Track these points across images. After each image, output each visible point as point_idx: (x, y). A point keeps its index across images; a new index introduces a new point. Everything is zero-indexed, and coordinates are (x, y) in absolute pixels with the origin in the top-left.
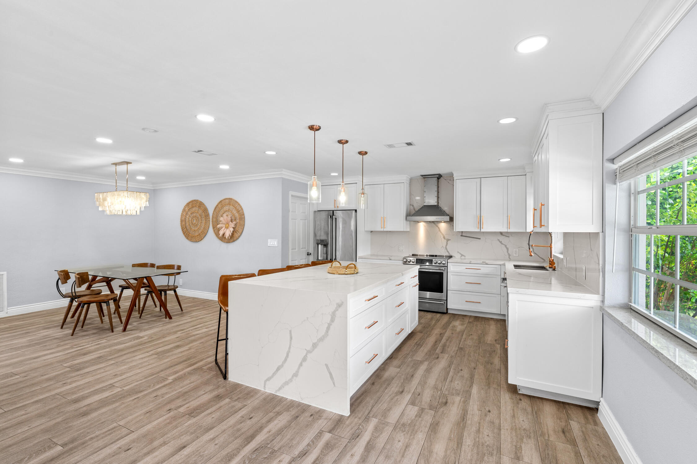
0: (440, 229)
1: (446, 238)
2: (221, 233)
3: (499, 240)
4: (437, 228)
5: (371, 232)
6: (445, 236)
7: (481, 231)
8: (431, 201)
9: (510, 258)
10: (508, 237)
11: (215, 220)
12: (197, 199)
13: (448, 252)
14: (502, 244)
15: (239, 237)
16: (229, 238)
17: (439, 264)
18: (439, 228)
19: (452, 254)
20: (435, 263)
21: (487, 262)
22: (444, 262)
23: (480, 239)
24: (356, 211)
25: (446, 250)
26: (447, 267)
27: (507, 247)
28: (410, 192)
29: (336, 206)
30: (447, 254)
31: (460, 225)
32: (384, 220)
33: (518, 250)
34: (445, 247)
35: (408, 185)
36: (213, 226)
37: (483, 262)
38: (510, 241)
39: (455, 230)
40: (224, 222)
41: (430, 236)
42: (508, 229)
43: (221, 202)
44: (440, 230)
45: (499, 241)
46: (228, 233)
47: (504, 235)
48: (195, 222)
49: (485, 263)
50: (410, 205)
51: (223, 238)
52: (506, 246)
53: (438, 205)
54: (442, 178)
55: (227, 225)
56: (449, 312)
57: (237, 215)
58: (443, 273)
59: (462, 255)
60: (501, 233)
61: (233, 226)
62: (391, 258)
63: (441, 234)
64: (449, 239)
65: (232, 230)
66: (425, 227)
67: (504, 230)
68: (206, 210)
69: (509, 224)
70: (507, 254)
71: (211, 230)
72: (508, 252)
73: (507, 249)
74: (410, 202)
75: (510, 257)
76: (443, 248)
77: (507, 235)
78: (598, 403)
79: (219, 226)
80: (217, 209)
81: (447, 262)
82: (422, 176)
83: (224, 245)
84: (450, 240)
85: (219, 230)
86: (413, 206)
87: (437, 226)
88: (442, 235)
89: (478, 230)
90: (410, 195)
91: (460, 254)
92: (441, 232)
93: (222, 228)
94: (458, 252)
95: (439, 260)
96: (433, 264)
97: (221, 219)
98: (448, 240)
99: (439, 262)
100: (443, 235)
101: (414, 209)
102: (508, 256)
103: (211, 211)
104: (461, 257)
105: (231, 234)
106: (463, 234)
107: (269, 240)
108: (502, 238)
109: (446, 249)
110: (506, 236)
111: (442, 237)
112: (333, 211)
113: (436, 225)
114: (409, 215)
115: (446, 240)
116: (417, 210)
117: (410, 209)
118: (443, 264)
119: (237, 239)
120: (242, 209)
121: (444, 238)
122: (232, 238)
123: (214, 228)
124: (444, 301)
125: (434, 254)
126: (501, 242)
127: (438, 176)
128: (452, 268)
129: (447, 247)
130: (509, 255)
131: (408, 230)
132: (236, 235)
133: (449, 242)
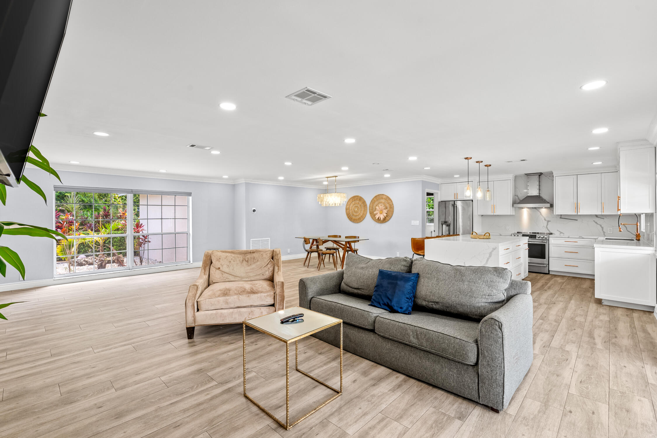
1: (547, 219)
2: (377, 217)
3: (594, 221)
4: (539, 212)
5: (482, 216)
6: (546, 219)
7: (578, 214)
8: (534, 192)
9: (604, 235)
10: (603, 219)
11: (371, 208)
12: (358, 195)
13: (549, 230)
14: (597, 224)
15: (390, 219)
16: (383, 220)
17: (542, 238)
18: (540, 212)
19: (552, 232)
20: (539, 238)
21: (583, 237)
22: (546, 237)
23: (577, 220)
24: (472, 200)
25: (547, 229)
26: (549, 240)
28: (515, 186)
29: (456, 198)
30: (548, 232)
31: (559, 210)
32: (494, 207)
33: (612, 229)
34: (546, 226)
35: (514, 182)
36: (370, 212)
37: (579, 237)
38: (604, 222)
39: (554, 214)
40: (379, 210)
41: (532, 219)
42: (602, 212)
43: (376, 196)
44: (541, 214)
46: (382, 217)
47: (599, 217)
48: (357, 210)
49: (581, 238)
50: (515, 195)
51: (379, 221)
52: (601, 226)
53: (539, 196)
54: (542, 175)
55: (381, 212)
56: (551, 273)
57: (388, 205)
58: (545, 244)
59: (561, 233)
60: (597, 216)
61: (386, 212)
62: (501, 234)
65: (385, 215)
66: (528, 211)
67: (599, 213)
68: (364, 202)
69: (603, 209)
70: (602, 231)
71: (368, 215)
73: (602, 228)
74: (515, 193)
75: (605, 234)
76: (544, 227)
78: (654, 307)
79: (375, 212)
80: (373, 201)
81: (549, 237)
82: (526, 174)
83: (378, 225)
84: (550, 221)
85: (375, 215)
86: (517, 196)
87: (539, 211)
89: (576, 214)
90: (515, 188)
91: (560, 232)
92: (542, 216)
93: (377, 214)
94: (557, 230)
95: (541, 235)
96: (537, 238)
97: (377, 208)
98: (548, 221)
99: (542, 237)
100: (544, 217)
101: (519, 199)
103: (368, 203)
104: (560, 234)
105: (384, 218)
106: (561, 217)
107: (412, 222)
108: (597, 219)
110: (601, 218)
111: (543, 219)
112: (454, 201)
114: (514, 203)
115: (546, 222)
116: (521, 199)
117: (515, 199)
118: (545, 238)
119: (388, 221)
120: (392, 201)
121: (545, 220)
122: (385, 220)
123: (370, 213)
124: (547, 265)
125: (537, 232)
126: (596, 223)
127: (539, 174)
128: (553, 241)
129: (548, 226)
130: (604, 232)
131: (514, 214)
132: (387, 218)
133: (549, 223)
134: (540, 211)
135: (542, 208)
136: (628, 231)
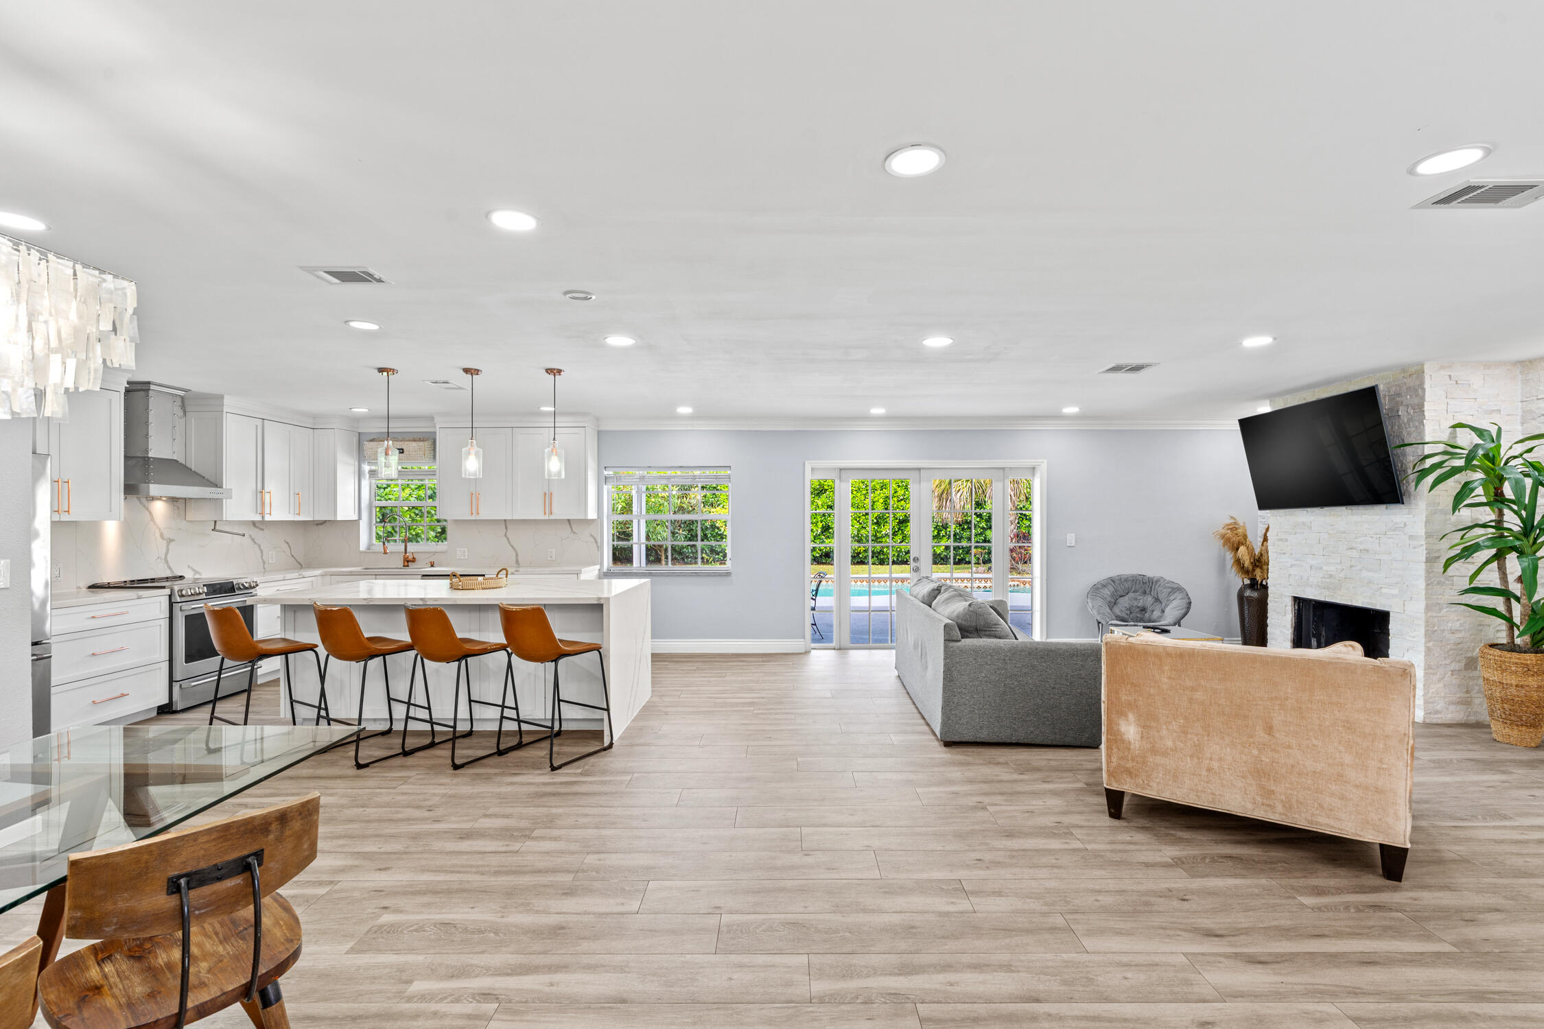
0: (154, 517)
1: (166, 536)
3: (251, 536)
4: (148, 512)
6: (164, 532)
9: (264, 568)
10: (263, 530)
13: (170, 568)
14: (255, 543)
18: (150, 513)
25: (166, 565)
27: (262, 548)
31: (238, 503)
34: (163, 557)
38: (265, 537)
41: (130, 534)
44: (152, 519)
45: (251, 539)
47: (257, 527)
52: (259, 546)
53: (179, 461)
60: (254, 524)
63: (155, 527)
64: (172, 538)
70: (261, 560)
72: (262, 557)
73: (262, 552)
75: (266, 566)
76: (160, 560)
84: (174, 540)
87: (147, 509)
88: (157, 530)
91: (193, 570)
92: (155, 523)
94: (189, 567)
98: (170, 541)
100: (160, 529)
102: (262, 564)
104: (194, 576)
106: (217, 527)
108: (255, 533)
109: (166, 562)
110: (260, 529)
111: (158, 535)
113: (144, 506)
115: (165, 542)
121: (162, 536)
126: (253, 540)
129: (169, 556)
130: (264, 563)
133: (172, 545)
134: (151, 508)
136: (293, 558)
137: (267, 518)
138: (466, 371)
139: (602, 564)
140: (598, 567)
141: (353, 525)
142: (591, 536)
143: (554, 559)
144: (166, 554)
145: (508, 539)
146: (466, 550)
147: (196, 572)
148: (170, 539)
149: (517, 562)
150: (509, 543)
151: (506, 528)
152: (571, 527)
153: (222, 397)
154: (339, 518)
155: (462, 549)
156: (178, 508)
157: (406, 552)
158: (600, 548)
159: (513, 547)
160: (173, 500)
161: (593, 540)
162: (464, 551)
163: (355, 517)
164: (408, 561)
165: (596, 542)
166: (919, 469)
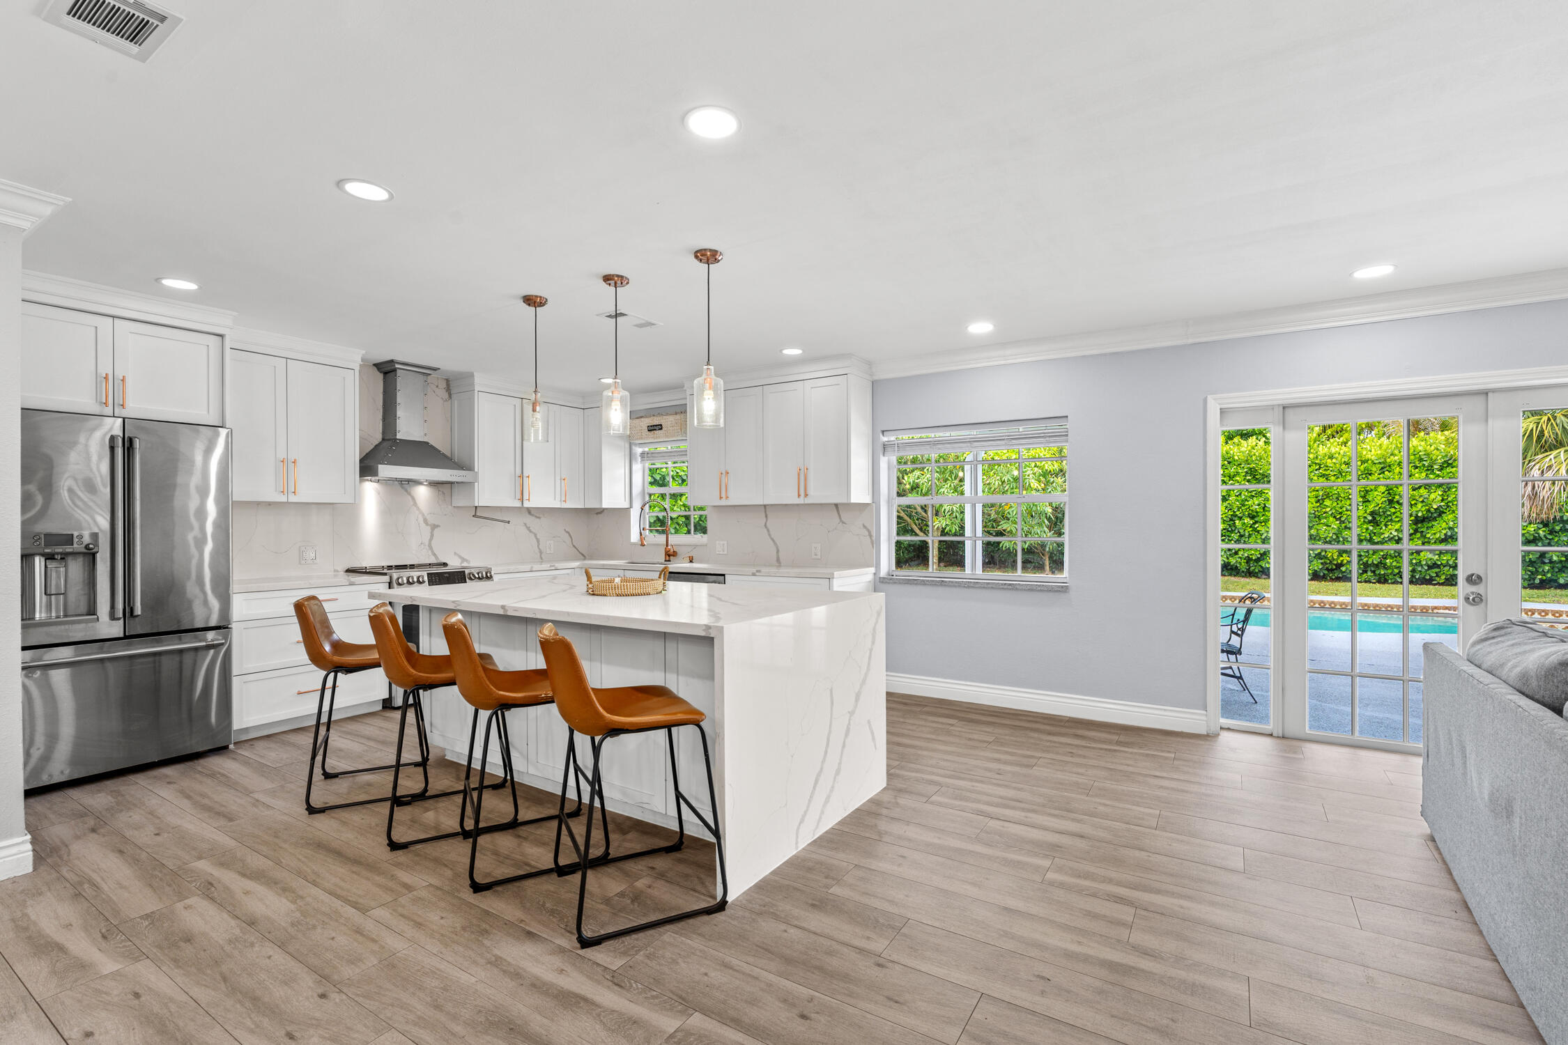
0: (417, 501)
1: (431, 520)
3: (525, 524)
4: (409, 497)
6: (428, 517)
7: (523, 506)
9: (541, 558)
10: (539, 518)
13: (434, 555)
14: (530, 531)
18: (413, 499)
23: (508, 522)
25: (430, 552)
27: (538, 537)
30: (434, 560)
31: (488, 489)
33: (551, 542)
34: (427, 544)
38: (542, 525)
41: (391, 519)
42: (563, 502)
44: (415, 504)
45: (527, 527)
47: (532, 515)
52: (535, 535)
60: (529, 511)
63: (417, 512)
64: (436, 524)
66: (379, 494)
70: (537, 550)
72: (538, 546)
73: (538, 541)
75: (543, 556)
76: (422, 546)
77: (538, 515)
84: (438, 526)
87: (409, 494)
88: (420, 516)
89: (518, 504)
91: (460, 557)
92: (418, 509)
94: (455, 553)
98: (434, 527)
100: (423, 515)
102: (539, 554)
106: (477, 513)
108: (530, 520)
109: (430, 548)
110: (536, 517)
111: (421, 519)
113: (406, 491)
115: (429, 528)
121: (425, 521)
126: (528, 528)
129: (432, 543)
130: (541, 552)
133: (436, 532)
134: (412, 493)
135: (417, 482)
136: (574, 546)
137: (527, 504)
138: (607, 279)
139: (878, 566)
140: (873, 570)
141: (623, 513)
142: (864, 526)
143: (819, 557)
144: (430, 540)
145: (768, 531)
146: (726, 542)
147: (464, 560)
148: (434, 525)
149: (778, 560)
150: (769, 535)
151: (766, 516)
152: (840, 516)
153: (471, 375)
154: (604, 506)
155: (722, 543)
156: (444, 494)
157: (667, 546)
158: (876, 543)
159: (773, 540)
160: (434, 484)
161: (867, 533)
162: (723, 544)
163: (626, 505)
164: (670, 555)
165: (871, 536)
166: (1485, 393)
